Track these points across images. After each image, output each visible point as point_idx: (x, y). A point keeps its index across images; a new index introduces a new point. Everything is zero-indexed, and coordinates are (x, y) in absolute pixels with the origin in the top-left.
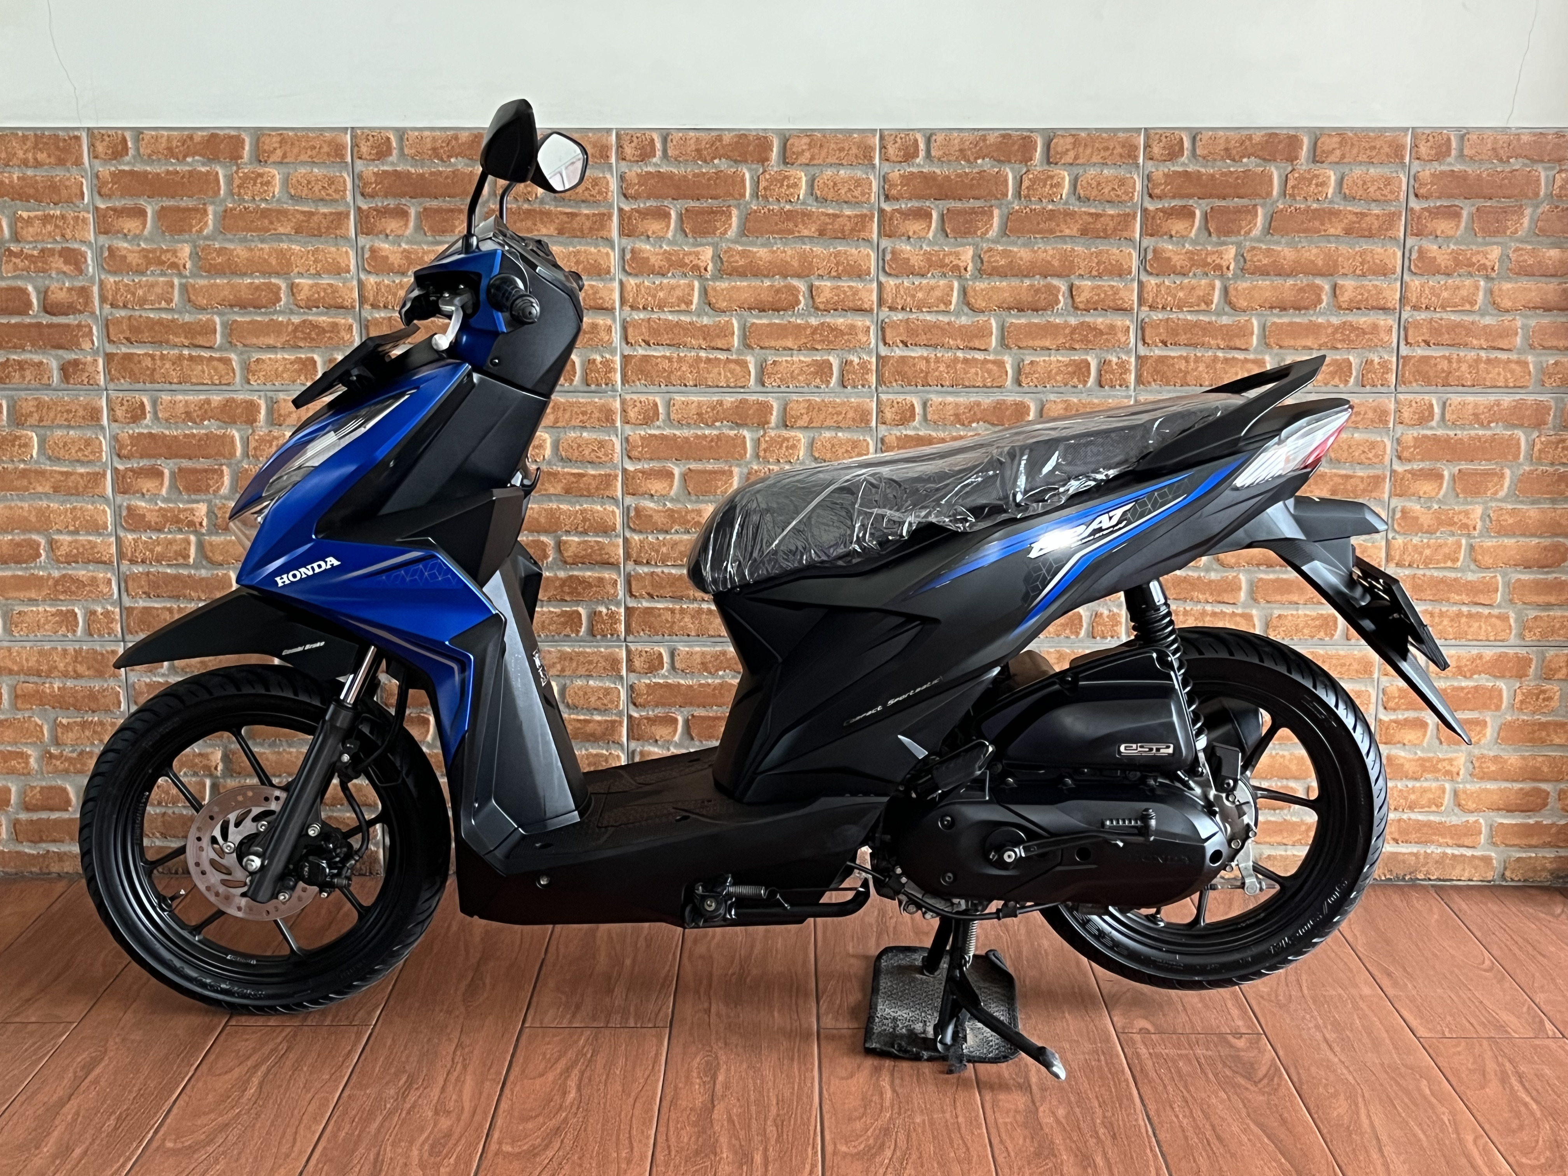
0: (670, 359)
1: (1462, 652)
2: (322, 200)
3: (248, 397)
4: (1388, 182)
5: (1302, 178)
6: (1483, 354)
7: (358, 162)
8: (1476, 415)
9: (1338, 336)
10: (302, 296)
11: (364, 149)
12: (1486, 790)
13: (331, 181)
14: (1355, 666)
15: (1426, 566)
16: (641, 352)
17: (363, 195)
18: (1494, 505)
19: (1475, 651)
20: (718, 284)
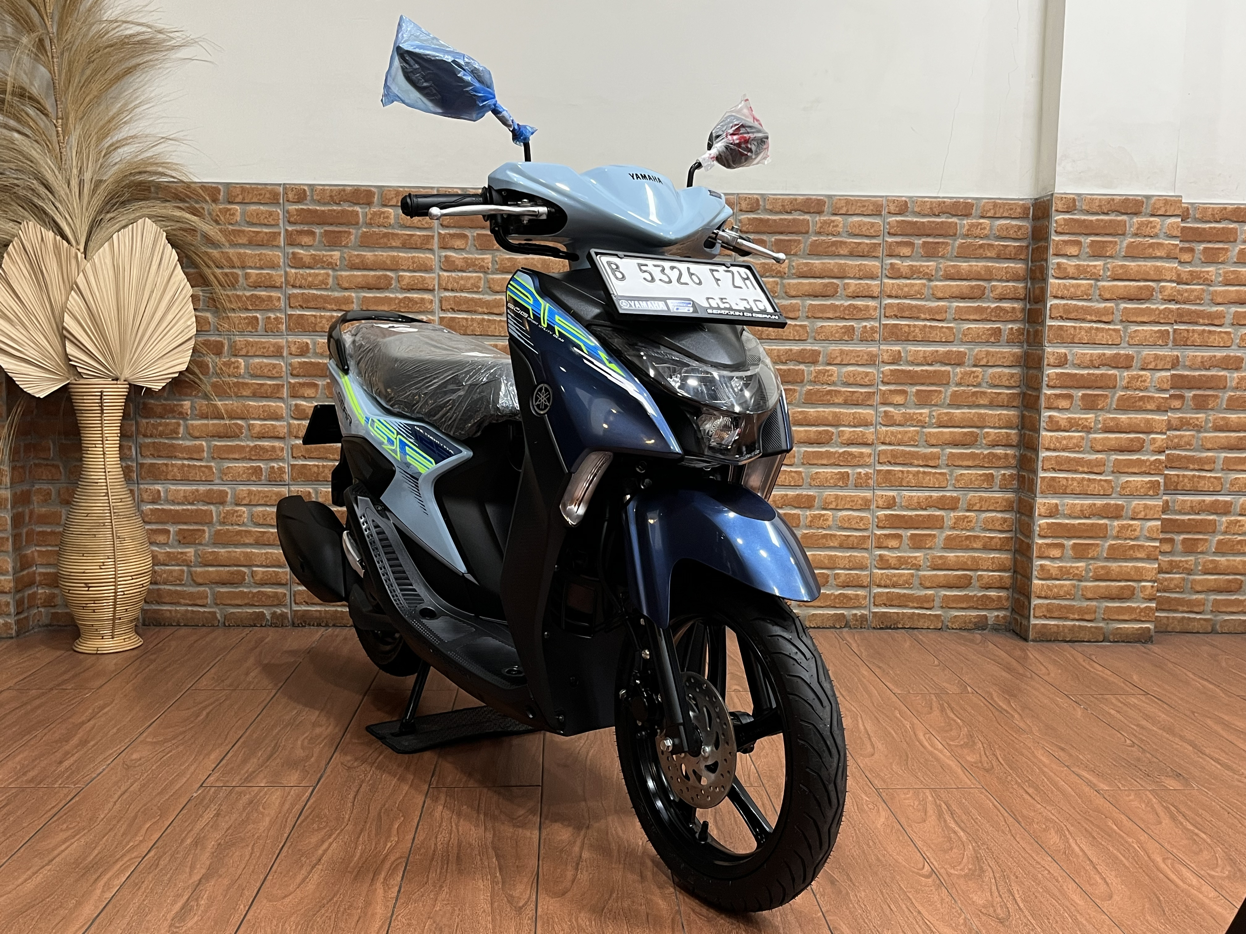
0: (466, 319)
1: (920, 494)
2: (265, 225)
3: (218, 339)
4: (873, 225)
5: (825, 222)
6: (928, 324)
7: (286, 203)
8: (925, 357)
9: (847, 312)
10: (251, 280)
11: (291, 196)
12: (936, 575)
13: (271, 214)
14: (860, 502)
15: (899, 445)
16: (450, 315)
17: (289, 222)
18: (934, 408)
19: (927, 494)
20: (495, 276)
